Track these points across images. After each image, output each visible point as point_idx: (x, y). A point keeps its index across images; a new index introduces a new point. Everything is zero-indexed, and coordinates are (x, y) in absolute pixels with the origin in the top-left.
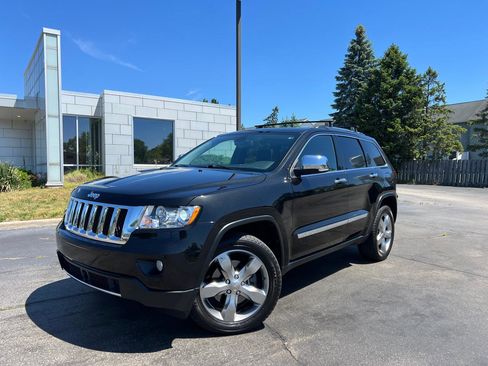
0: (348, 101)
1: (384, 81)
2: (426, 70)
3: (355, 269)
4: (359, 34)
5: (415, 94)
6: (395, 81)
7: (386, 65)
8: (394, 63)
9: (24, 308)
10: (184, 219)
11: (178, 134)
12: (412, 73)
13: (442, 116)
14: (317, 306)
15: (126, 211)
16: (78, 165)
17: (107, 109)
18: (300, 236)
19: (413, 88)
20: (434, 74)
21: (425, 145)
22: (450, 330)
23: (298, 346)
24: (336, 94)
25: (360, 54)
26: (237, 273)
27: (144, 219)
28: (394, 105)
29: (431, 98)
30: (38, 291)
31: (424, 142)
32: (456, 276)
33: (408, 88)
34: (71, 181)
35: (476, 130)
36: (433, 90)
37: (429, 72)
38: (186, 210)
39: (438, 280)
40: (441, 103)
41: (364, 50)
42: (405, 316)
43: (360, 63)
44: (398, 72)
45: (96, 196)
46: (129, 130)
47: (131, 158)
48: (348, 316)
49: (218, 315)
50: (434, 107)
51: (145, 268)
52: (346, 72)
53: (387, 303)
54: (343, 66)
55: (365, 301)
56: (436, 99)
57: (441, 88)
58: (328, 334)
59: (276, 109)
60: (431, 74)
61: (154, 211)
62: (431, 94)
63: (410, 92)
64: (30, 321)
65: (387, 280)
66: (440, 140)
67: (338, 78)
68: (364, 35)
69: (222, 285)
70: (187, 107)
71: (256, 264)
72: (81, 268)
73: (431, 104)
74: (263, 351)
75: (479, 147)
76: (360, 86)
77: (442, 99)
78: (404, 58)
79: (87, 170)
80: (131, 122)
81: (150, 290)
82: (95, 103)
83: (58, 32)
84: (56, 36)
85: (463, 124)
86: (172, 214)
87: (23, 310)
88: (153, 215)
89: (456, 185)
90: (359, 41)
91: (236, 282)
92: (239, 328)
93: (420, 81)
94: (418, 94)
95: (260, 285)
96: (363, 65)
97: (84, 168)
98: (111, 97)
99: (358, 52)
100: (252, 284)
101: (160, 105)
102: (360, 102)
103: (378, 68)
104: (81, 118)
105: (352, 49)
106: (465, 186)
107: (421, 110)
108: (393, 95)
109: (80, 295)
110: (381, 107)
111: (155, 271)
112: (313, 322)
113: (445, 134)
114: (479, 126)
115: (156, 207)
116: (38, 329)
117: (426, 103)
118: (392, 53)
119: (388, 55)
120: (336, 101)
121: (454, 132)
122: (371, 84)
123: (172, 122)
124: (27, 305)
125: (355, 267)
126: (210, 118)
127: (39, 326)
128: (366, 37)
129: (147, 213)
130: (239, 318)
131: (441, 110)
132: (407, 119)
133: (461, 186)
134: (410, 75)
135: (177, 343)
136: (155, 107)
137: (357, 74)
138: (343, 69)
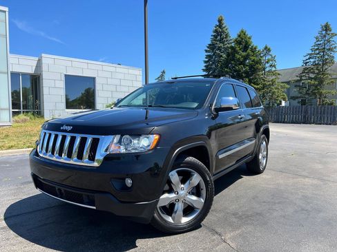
0: (214, 66)
1: (238, 53)
2: (264, 46)
3: (245, 180)
4: (220, 21)
5: (257, 63)
6: (244, 54)
7: (238, 42)
8: (243, 42)
9: (4, 222)
10: (146, 145)
11: (98, 87)
12: (255, 48)
13: (274, 77)
14: (233, 208)
15: (98, 139)
16: (22, 110)
17: (44, 68)
18: (220, 157)
19: (256, 59)
20: (269, 49)
21: (264, 96)
22: (330, 220)
23: (233, 239)
24: (206, 62)
25: (221, 36)
26: (182, 186)
27: (113, 145)
28: (244, 69)
29: (267, 65)
30: (12, 206)
31: (263, 94)
32: (315, 182)
33: (253, 58)
34: (17, 122)
35: (296, 86)
36: (269, 60)
37: (266, 48)
38: (148, 138)
39: (305, 185)
40: (273, 69)
41: (223, 32)
42: (296, 212)
43: (221, 41)
44: (246, 48)
45: (69, 128)
46: (62, 84)
47: (64, 105)
48: (257, 214)
49: (170, 219)
50: (269, 71)
51: (117, 185)
52: (212, 47)
53: (279, 203)
54: (210, 43)
55: (264, 202)
56: (271, 66)
57: (273, 59)
58: (250, 228)
59: (164, 72)
60: (267, 50)
61: (121, 139)
62: (267, 62)
63: (253, 61)
64: (12, 232)
65: (271, 187)
66: (274, 93)
67: (206, 51)
68: (223, 22)
69: (173, 195)
70: (105, 68)
71: (196, 179)
72: (57, 187)
73: (267, 69)
74: (209, 245)
75: (297, 98)
76: (221, 56)
77: (274, 66)
78: (250, 38)
79: (29, 114)
80: (63, 78)
81: (121, 202)
82: (35, 64)
83: (6, 9)
84: (5, 12)
85: (288, 83)
86: (135, 141)
87: (4, 224)
88: (120, 142)
89: (284, 123)
90: (220, 26)
91: (182, 193)
92: (185, 228)
93: (260, 54)
94: (259, 62)
95: (198, 194)
96: (223, 43)
97: (27, 112)
98: (48, 59)
99: (219, 33)
100: (193, 194)
101: (85, 66)
102: (221, 67)
103: (233, 45)
104: (24, 75)
105: (216, 31)
106: (289, 123)
107: (261, 73)
108: (242, 63)
109: (47, 208)
110: (235, 71)
111: (125, 187)
112: (234, 220)
113: (276, 88)
114: (298, 84)
115: (122, 136)
116: (20, 239)
117: (264, 69)
118: (242, 35)
119: (239, 36)
120: (205, 66)
121: (282, 87)
122: (228, 55)
123: (94, 78)
124: (5, 219)
125: (245, 178)
126: (121, 76)
127: (21, 236)
128: (225, 23)
129: (115, 141)
130: (185, 220)
131: (274, 73)
132: (253, 79)
133: (287, 123)
134: (253, 50)
135: (140, 243)
136: (81, 67)
137: (219, 49)
138: (210, 45)
